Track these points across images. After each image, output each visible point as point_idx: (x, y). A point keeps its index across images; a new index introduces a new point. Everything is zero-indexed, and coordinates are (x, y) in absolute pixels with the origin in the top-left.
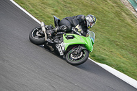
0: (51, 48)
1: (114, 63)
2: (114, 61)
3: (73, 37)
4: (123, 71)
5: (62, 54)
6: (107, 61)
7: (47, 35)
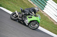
0: (22, 22)
1: (5, 6)
2: (6, 6)
3: (31, 17)
4: (9, 10)
5: (27, 25)
6: (3, 6)
7: (19, 16)
